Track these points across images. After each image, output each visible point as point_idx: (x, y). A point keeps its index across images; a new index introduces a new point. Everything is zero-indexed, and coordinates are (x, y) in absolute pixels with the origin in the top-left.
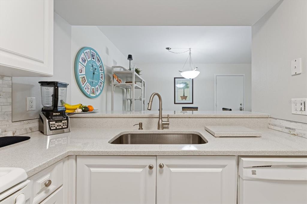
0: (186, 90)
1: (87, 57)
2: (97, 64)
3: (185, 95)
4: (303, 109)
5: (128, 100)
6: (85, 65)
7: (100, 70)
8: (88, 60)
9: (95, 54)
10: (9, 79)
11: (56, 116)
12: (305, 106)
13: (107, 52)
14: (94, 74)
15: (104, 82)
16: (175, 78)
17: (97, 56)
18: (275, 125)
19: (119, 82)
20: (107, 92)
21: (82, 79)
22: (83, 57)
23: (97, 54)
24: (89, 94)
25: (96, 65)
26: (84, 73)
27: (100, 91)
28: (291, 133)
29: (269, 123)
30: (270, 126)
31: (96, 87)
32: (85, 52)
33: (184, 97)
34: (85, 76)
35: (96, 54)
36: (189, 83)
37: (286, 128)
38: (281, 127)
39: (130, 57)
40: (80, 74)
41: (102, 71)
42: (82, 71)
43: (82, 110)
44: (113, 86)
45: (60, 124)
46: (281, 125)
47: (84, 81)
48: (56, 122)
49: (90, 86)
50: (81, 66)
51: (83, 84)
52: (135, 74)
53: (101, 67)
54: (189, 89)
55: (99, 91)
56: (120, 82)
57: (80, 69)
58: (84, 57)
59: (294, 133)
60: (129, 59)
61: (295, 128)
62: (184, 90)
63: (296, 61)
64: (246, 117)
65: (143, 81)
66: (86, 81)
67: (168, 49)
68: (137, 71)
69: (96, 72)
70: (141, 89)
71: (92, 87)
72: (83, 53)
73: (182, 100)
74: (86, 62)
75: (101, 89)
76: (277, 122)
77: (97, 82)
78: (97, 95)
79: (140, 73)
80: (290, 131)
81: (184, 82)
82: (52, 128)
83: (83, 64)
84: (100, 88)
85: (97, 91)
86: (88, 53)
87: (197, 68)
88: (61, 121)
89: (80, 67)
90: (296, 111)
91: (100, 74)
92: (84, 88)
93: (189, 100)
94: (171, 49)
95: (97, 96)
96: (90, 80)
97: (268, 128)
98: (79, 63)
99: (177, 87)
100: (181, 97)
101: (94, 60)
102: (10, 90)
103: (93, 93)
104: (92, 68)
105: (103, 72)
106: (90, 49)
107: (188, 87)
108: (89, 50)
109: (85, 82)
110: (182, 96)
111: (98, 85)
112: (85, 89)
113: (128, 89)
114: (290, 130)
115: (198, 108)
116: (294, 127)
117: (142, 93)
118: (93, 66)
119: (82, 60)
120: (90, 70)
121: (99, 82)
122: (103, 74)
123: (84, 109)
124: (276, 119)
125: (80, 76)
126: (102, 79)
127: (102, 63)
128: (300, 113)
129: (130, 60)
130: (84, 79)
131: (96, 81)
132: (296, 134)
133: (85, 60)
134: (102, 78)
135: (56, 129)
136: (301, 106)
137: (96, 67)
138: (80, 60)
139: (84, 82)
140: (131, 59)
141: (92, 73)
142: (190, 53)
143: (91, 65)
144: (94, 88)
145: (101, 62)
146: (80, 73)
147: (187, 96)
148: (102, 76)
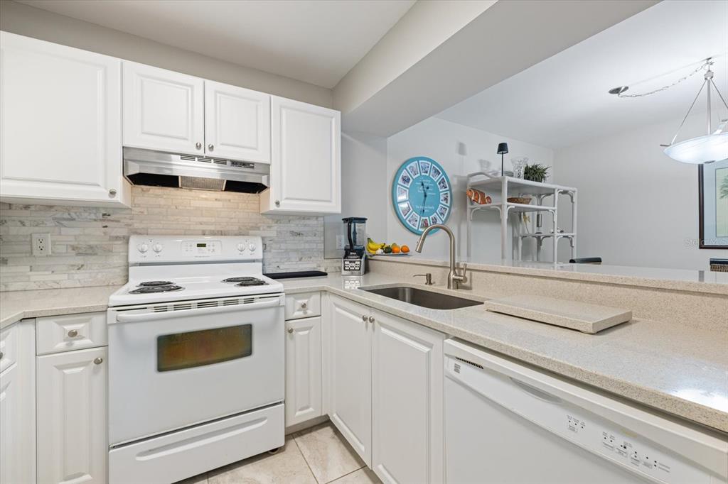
1: (412, 174)
2: (434, 178)
6: (409, 186)
7: (442, 188)
8: (415, 177)
9: (428, 164)
10: (322, 219)
11: (353, 255)
14: (425, 196)
15: (450, 208)
17: (434, 165)
19: (484, 203)
22: (404, 175)
23: (433, 162)
24: (416, 228)
25: (430, 181)
27: (441, 222)
31: (431, 216)
32: (407, 168)
34: (408, 202)
35: (430, 163)
39: (502, 148)
40: (399, 201)
41: (445, 188)
43: (383, 251)
44: (469, 211)
45: (353, 264)
47: (407, 209)
48: (350, 262)
49: (419, 216)
50: (401, 190)
51: (405, 215)
52: (506, 182)
56: (488, 202)
58: (406, 175)
60: (501, 152)
65: (558, 191)
66: (411, 209)
67: (617, 91)
69: (430, 191)
70: (548, 210)
71: (423, 218)
72: (405, 170)
74: (411, 181)
75: (444, 220)
77: (433, 208)
82: (346, 268)
83: (406, 185)
84: (441, 217)
85: (435, 222)
86: (415, 166)
88: (354, 262)
89: (398, 191)
91: (442, 193)
92: (407, 221)
96: (417, 207)
98: (399, 186)
101: (427, 175)
102: (322, 229)
103: (426, 226)
104: (421, 188)
105: (448, 189)
106: (419, 159)
108: (417, 162)
109: (408, 212)
111: (435, 214)
112: (410, 221)
117: (555, 221)
118: (423, 185)
119: (404, 180)
120: (419, 192)
121: (439, 208)
122: (448, 192)
123: (385, 249)
126: (447, 202)
127: (444, 173)
131: (431, 208)
133: (409, 179)
134: (446, 199)
135: (349, 270)
138: (401, 181)
139: (406, 211)
140: (504, 152)
141: (423, 195)
142: (709, 76)
143: (420, 184)
144: (427, 218)
148: (445, 196)
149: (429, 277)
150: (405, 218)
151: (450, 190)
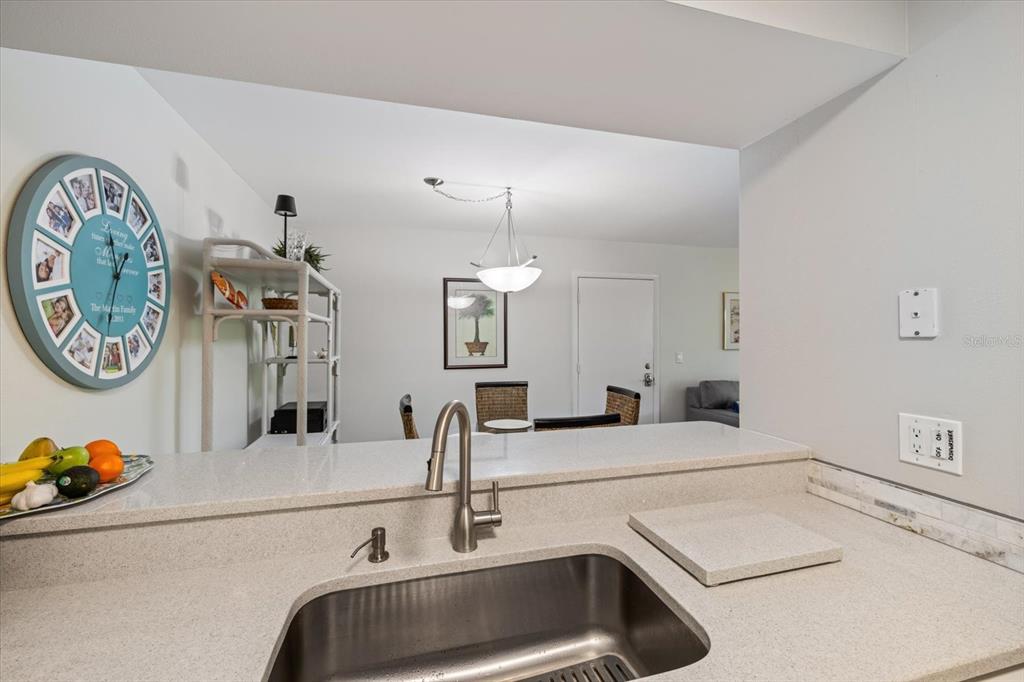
0: (483, 321)
1: (81, 203)
2: (134, 231)
3: (482, 340)
4: (945, 453)
5: (268, 364)
6: (70, 241)
7: (149, 258)
8: (87, 216)
9: (122, 188)
12: (951, 445)
13: (181, 175)
14: (117, 277)
15: (166, 309)
16: (446, 281)
17: (133, 195)
18: (836, 489)
19: (239, 306)
20: (180, 345)
21: (50, 308)
22: (57, 201)
23: (133, 187)
24: (91, 372)
25: (126, 236)
26: (61, 276)
27: (149, 348)
28: (899, 523)
29: (811, 475)
30: (813, 487)
31: (128, 335)
32: (67, 179)
33: (478, 346)
34: (69, 293)
35: (126, 187)
36: (494, 300)
37: (879, 503)
38: (857, 496)
39: (285, 204)
40: (38, 286)
41: (157, 259)
42: (51, 270)
43: (55, 491)
44: (208, 319)
46: (859, 491)
47: (64, 315)
49: (98, 336)
50: (46, 249)
51: (57, 335)
52: (308, 274)
53: (154, 243)
54: (494, 317)
55: (144, 351)
56: (242, 304)
57: (43, 260)
58: (61, 204)
59: (910, 524)
60: (283, 212)
61: (916, 509)
62: (477, 323)
63: (916, 294)
64: (750, 462)
65: (332, 293)
66: (78, 316)
67: (432, 181)
68: (312, 257)
69: (129, 268)
70: (326, 323)
71: (109, 340)
72: (58, 186)
73: (471, 355)
74: (77, 225)
75: (153, 340)
76: (844, 478)
77: (132, 310)
78: (132, 368)
79: (322, 264)
80: (892, 515)
81: (476, 293)
83: (60, 235)
84: (149, 333)
85: (135, 350)
86: (87, 184)
87: (535, 257)
89: (38, 251)
90: (917, 456)
91: (150, 273)
92: (66, 353)
93: (494, 355)
94: (442, 182)
95: (132, 375)
96: (96, 308)
97: (808, 492)
98: (37, 234)
99: (452, 309)
100: (467, 344)
103: (115, 362)
104: (106, 251)
105: (161, 262)
106: (99, 164)
107: (490, 312)
108: (92, 171)
109: (67, 322)
110: (471, 343)
111: (137, 327)
112: (71, 352)
113: (269, 323)
114: (892, 512)
115: (527, 385)
116: (909, 506)
117: (331, 339)
118: (111, 243)
119: (53, 217)
120: (99, 261)
121: (146, 310)
122: (162, 271)
123: (66, 481)
124: (840, 468)
125: (40, 299)
126: (158, 297)
127: (155, 224)
128: (934, 463)
129: (286, 215)
130: (63, 305)
131: (127, 310)
132: (919, 531)
133: (72, 219)
136: (938, 444)
137: (130, 248)
138: (43, 219)
139: (62, 322)
140: (288, 213)
141: (110, 273)
142: (509, 203)
143: (101, 239)
144: (118, 340)
145: (154, 220)
146: (40, 280)
147: (487, 343)
148: (155, 281)
149: (378, 539)
150: (58, 342)
151: (166, 266)
